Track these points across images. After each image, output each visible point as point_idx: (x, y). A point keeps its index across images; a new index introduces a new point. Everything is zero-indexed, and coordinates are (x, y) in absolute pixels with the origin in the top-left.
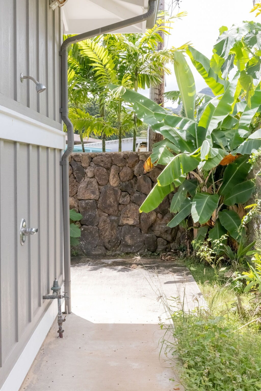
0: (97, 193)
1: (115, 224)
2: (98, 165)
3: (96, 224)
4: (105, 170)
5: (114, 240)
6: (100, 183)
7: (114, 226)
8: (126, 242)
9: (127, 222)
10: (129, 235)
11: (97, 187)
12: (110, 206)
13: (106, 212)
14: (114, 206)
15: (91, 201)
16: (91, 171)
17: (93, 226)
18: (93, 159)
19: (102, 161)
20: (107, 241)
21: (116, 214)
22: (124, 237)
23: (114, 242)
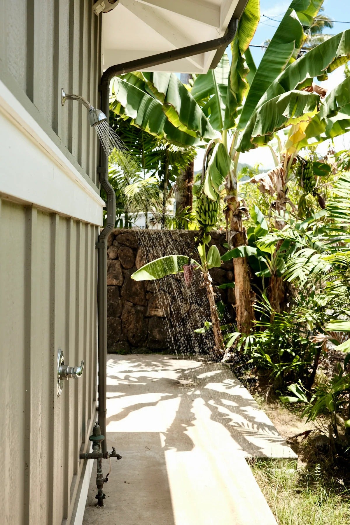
0: (121, 278)
1: (141, 315)
2: (122, 244)
3: (118, 315)
4: (131, 251)
5: (139, 334)
6: (124, 266)
7: (140, 318)
8: (153, 337)
9: (156, 313)
10: (158, 329)
11: (120, 271)
12: (136, 294)
13: (131, 301)
14: (140, 293)
15: (113, 287)
16: (113, 251)
17: (115, 317)
18: (117, 237)
19: (128, 240)
20: (131, 335)
21: (143, 303)
22: (151, 331)
23: (140, 336)
